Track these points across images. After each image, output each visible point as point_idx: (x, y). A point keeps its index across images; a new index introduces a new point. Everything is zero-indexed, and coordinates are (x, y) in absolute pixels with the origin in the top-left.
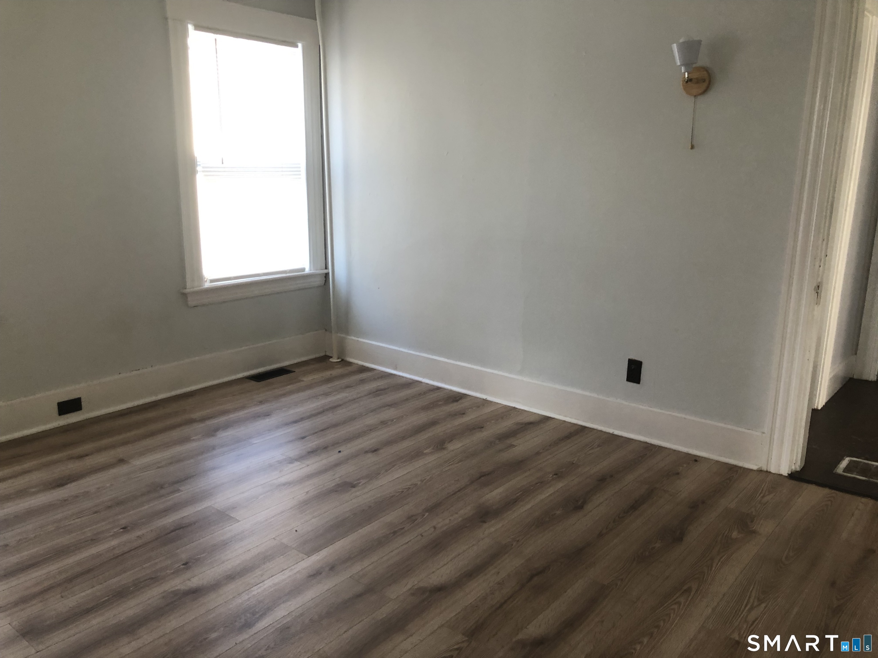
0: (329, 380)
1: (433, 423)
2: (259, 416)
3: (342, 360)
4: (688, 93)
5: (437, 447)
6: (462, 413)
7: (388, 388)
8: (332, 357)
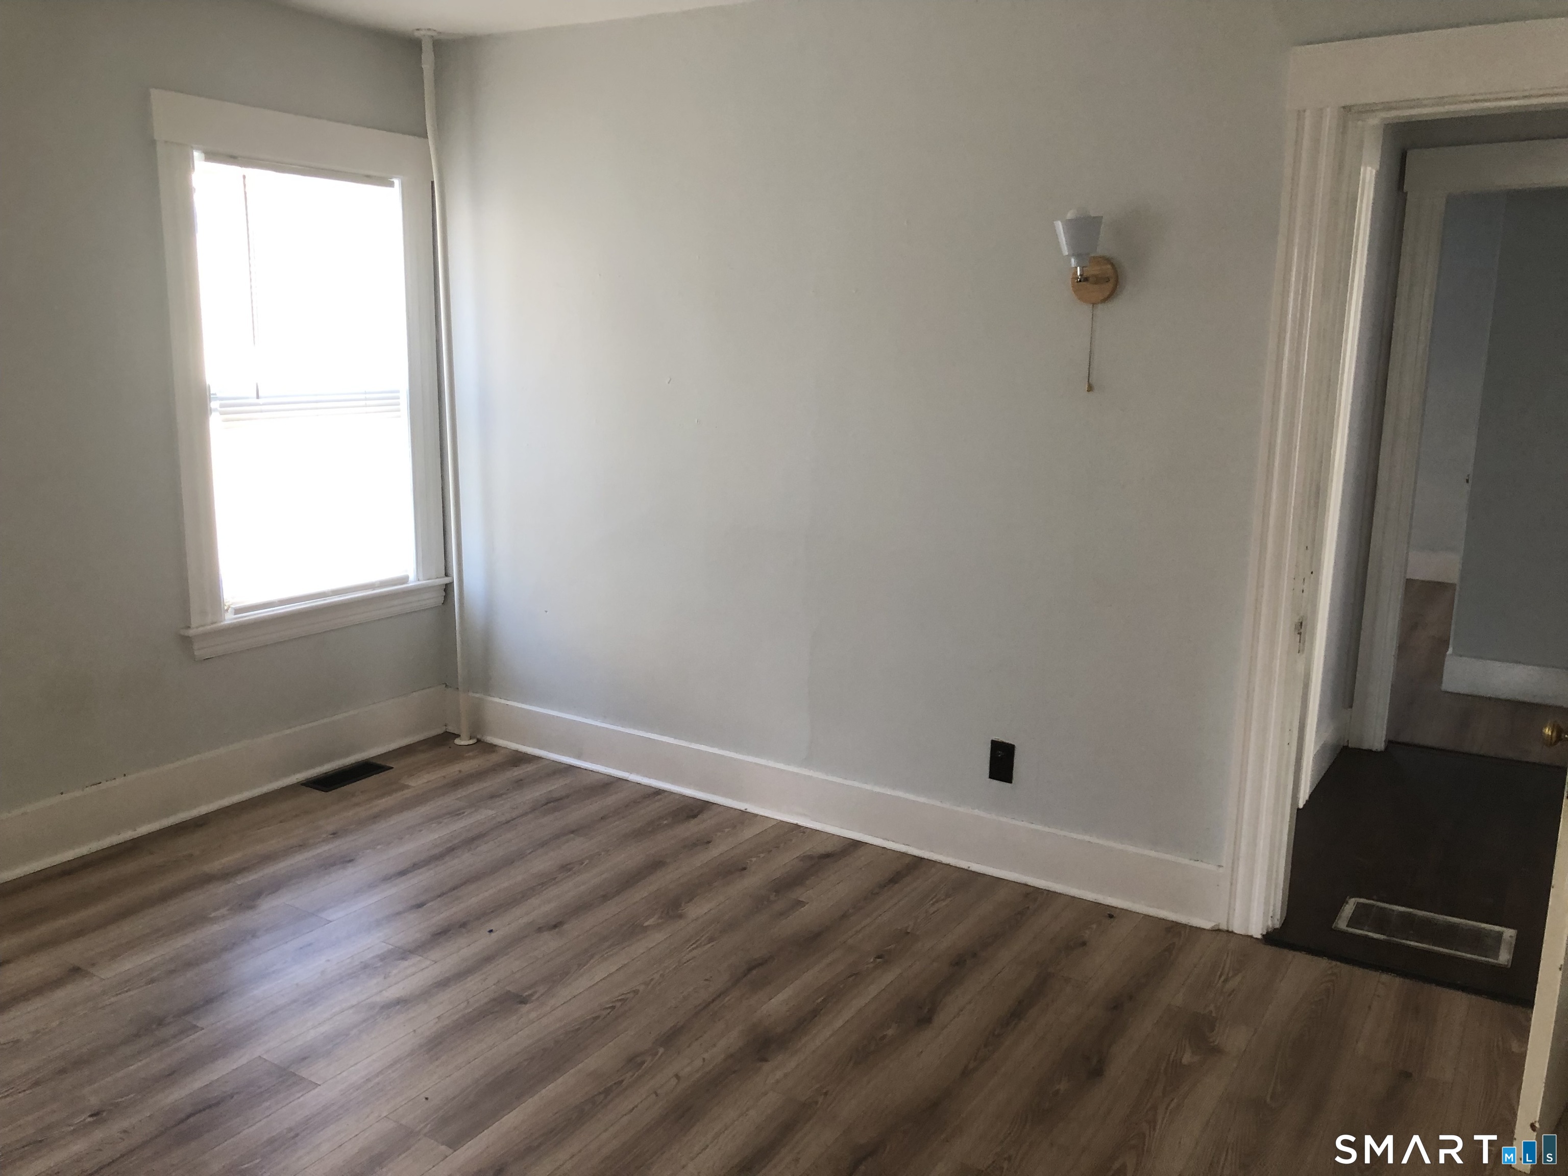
0: (457, 783)
1: (656, 865)
2: (334, 864)
3: (479, 741)
4: (1082, 298)
5: (668, 913)
6: (705, 842)
7: (567, 796)
8: (458, 736)
